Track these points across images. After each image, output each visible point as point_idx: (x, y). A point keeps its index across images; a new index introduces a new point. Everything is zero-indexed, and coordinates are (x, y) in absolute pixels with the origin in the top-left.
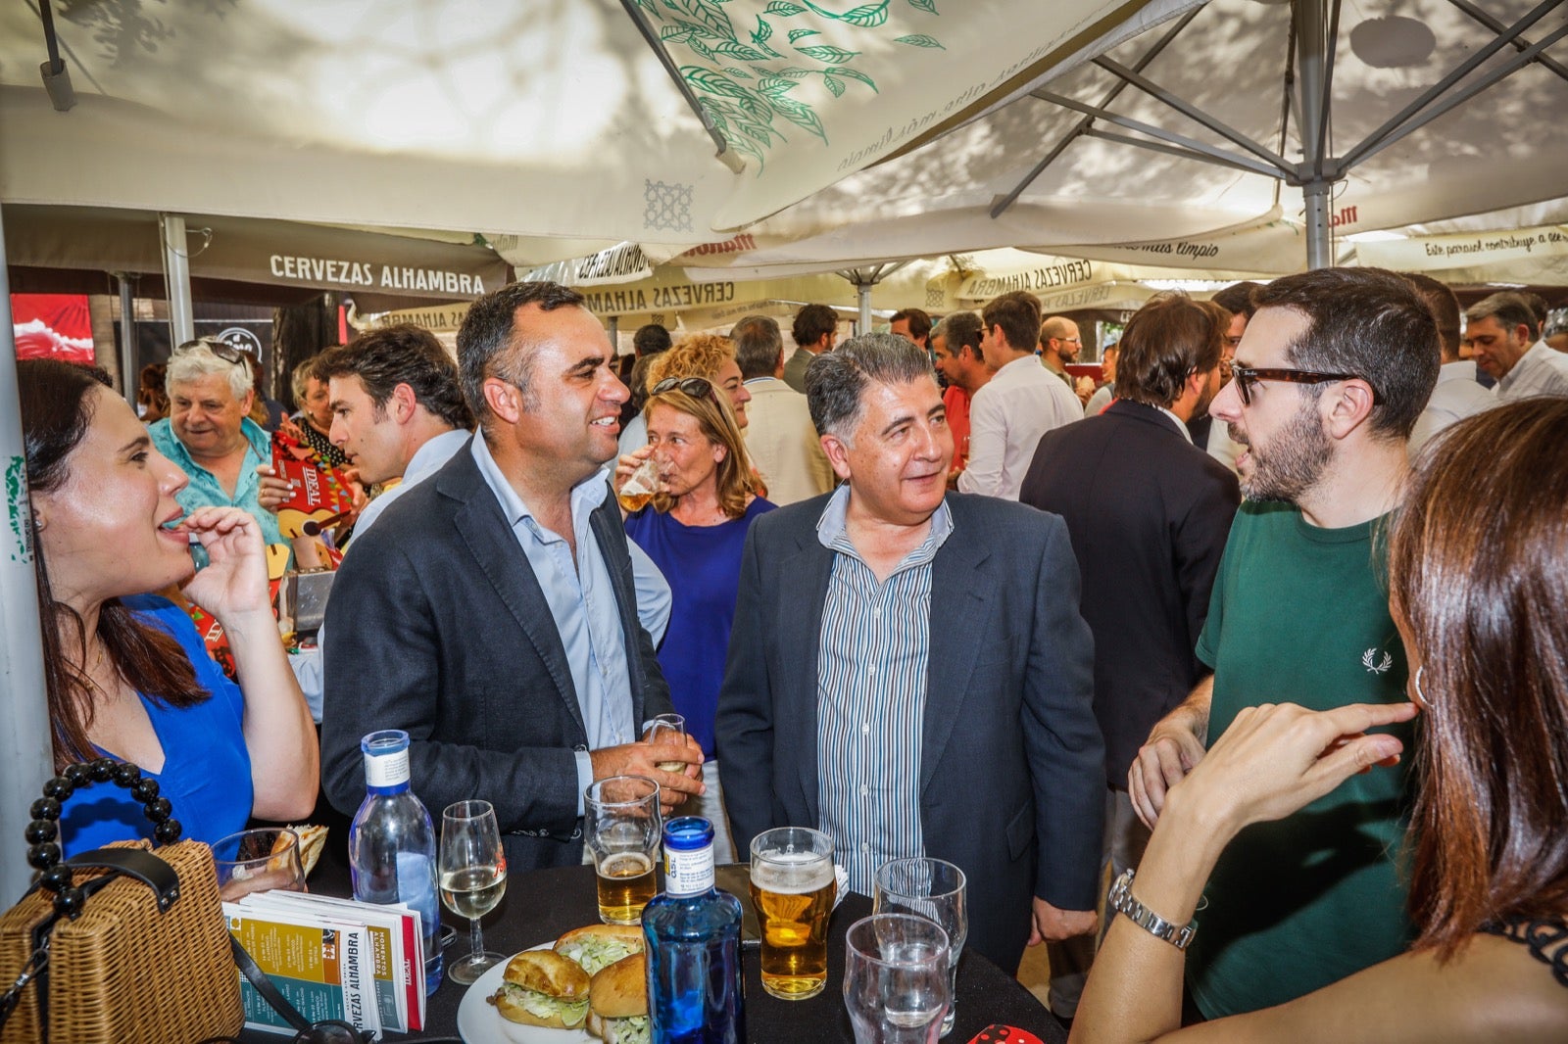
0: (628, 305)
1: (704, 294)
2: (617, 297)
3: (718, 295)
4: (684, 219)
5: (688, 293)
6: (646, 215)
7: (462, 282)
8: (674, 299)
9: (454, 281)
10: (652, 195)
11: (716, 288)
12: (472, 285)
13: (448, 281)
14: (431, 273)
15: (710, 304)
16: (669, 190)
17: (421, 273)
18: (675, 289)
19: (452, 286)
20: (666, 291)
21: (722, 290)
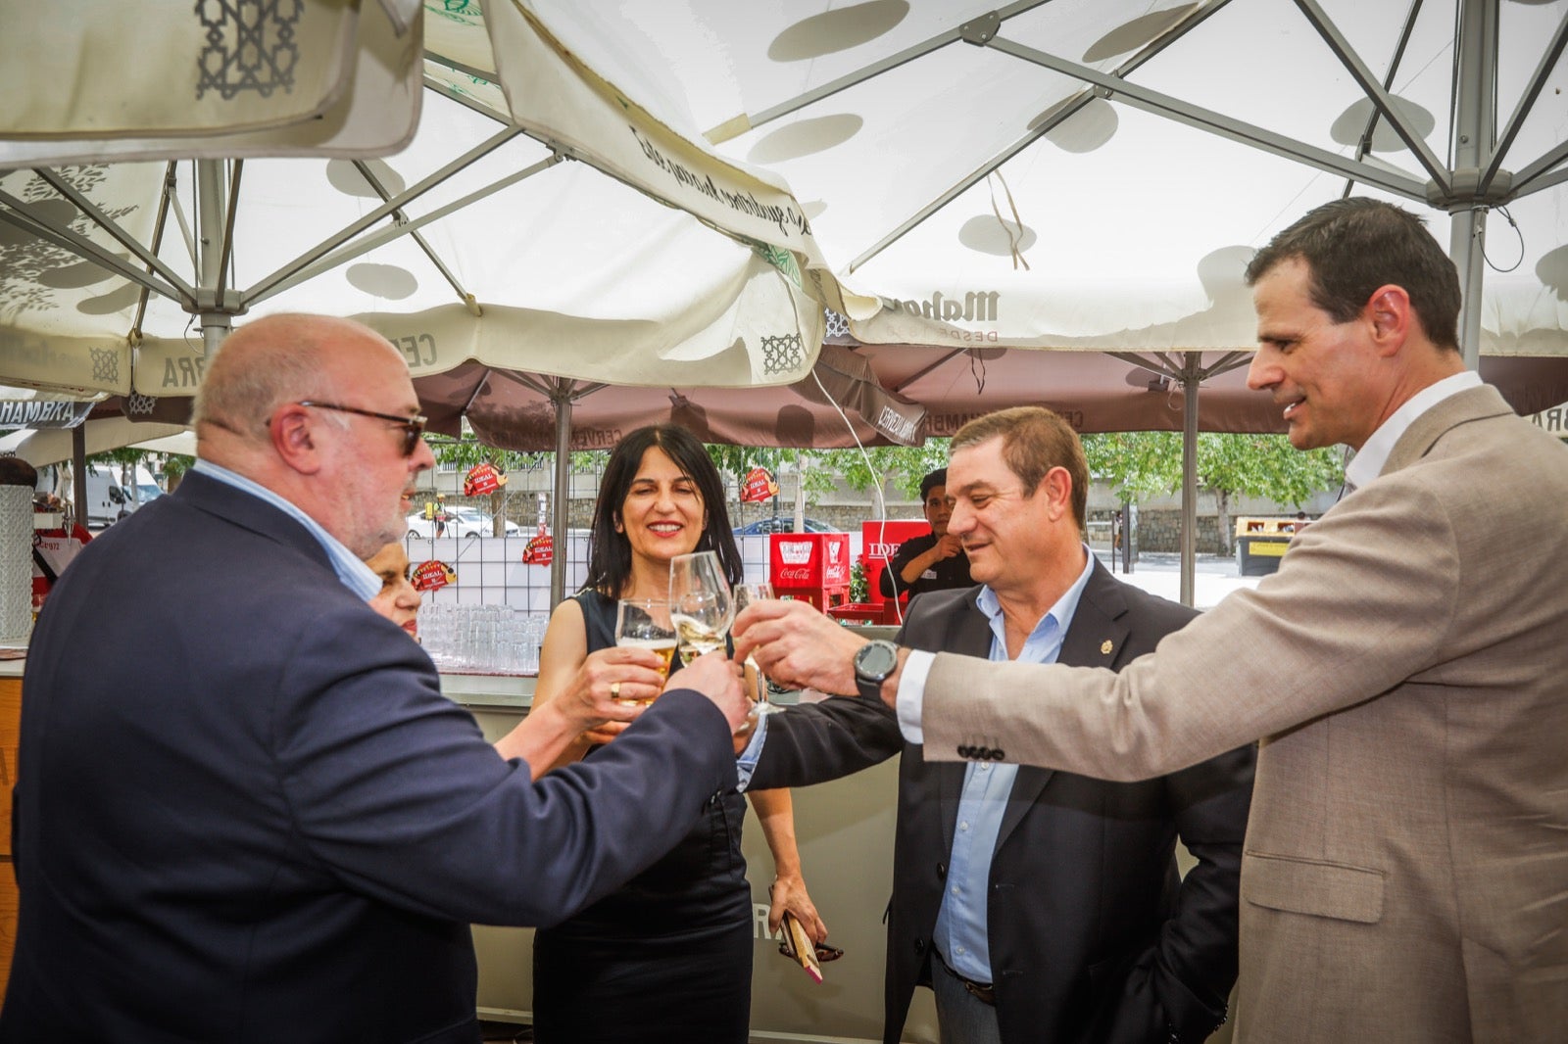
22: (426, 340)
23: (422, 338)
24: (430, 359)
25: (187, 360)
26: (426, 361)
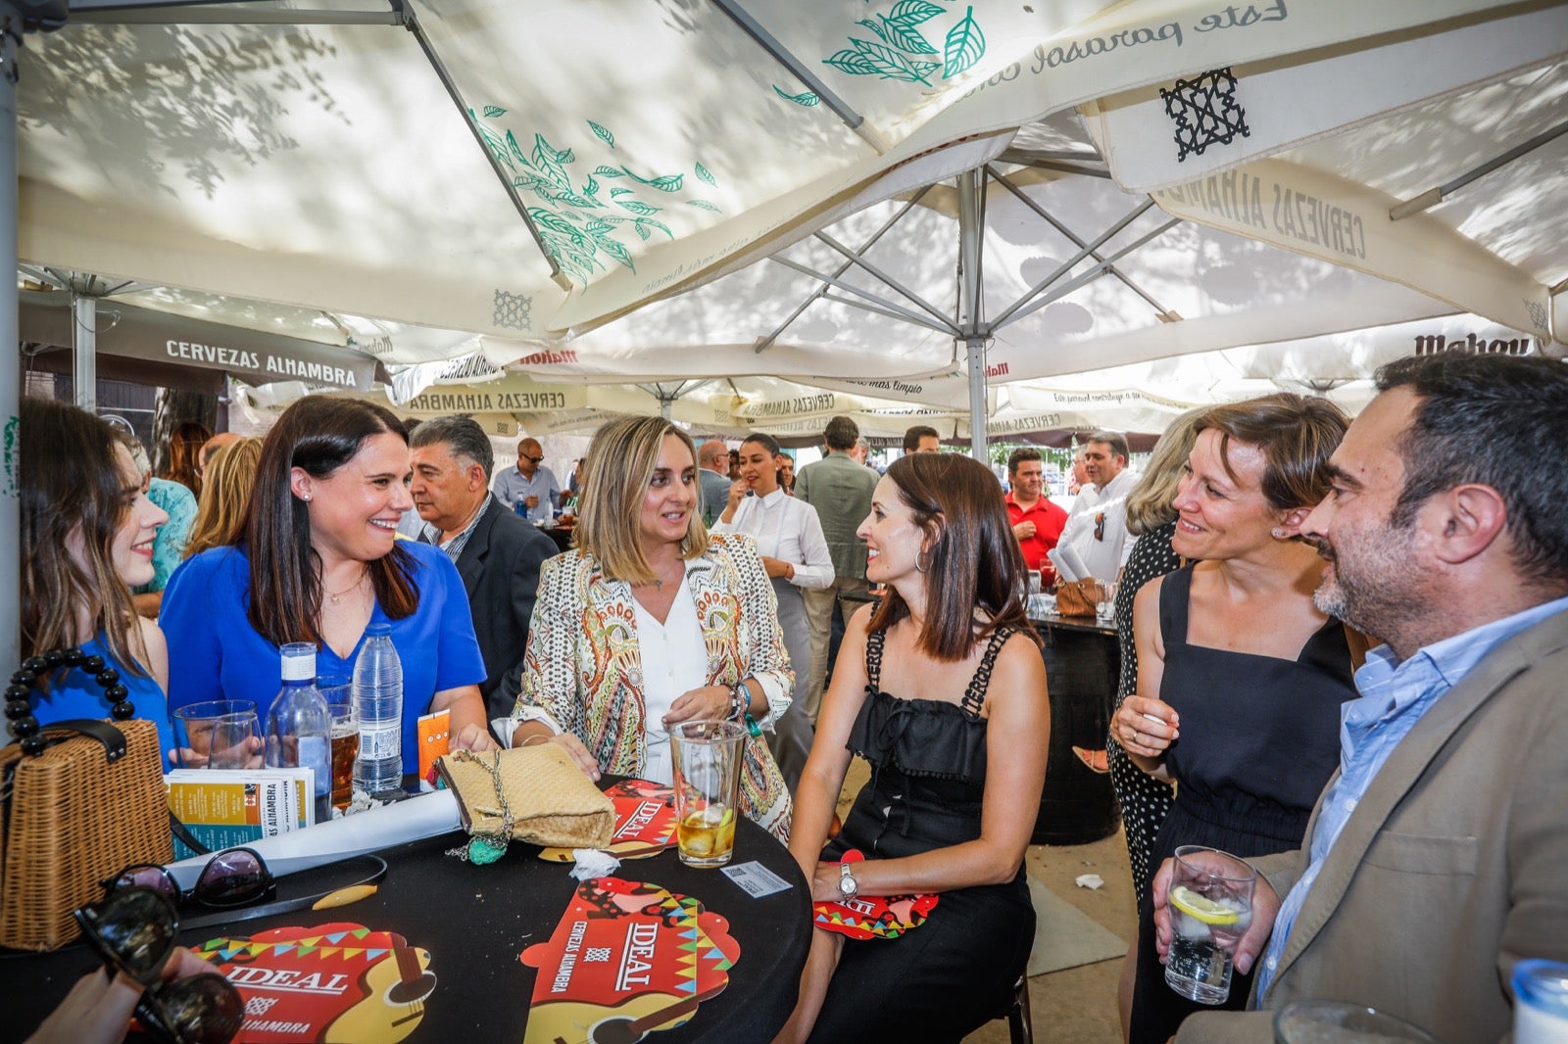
0: (477, 404)
1: (540, 401)
2: (468, 399)
3: (551, 403)
4: (525, 321)
5: (527, 399)
6: (495, 316)
7: (337, 375)
8: (515, 404)
9: (330, 373)
10: (500, 301)
11: (550, 397)
12: (345, 377)
13: (325, 373)
14: (310, 365)
15: (545, 409)
16: (513, 299)
17: (301, 364)
18: (515, 396)
19: (328, 376)
20: (508, 396)
21: (554, 399)
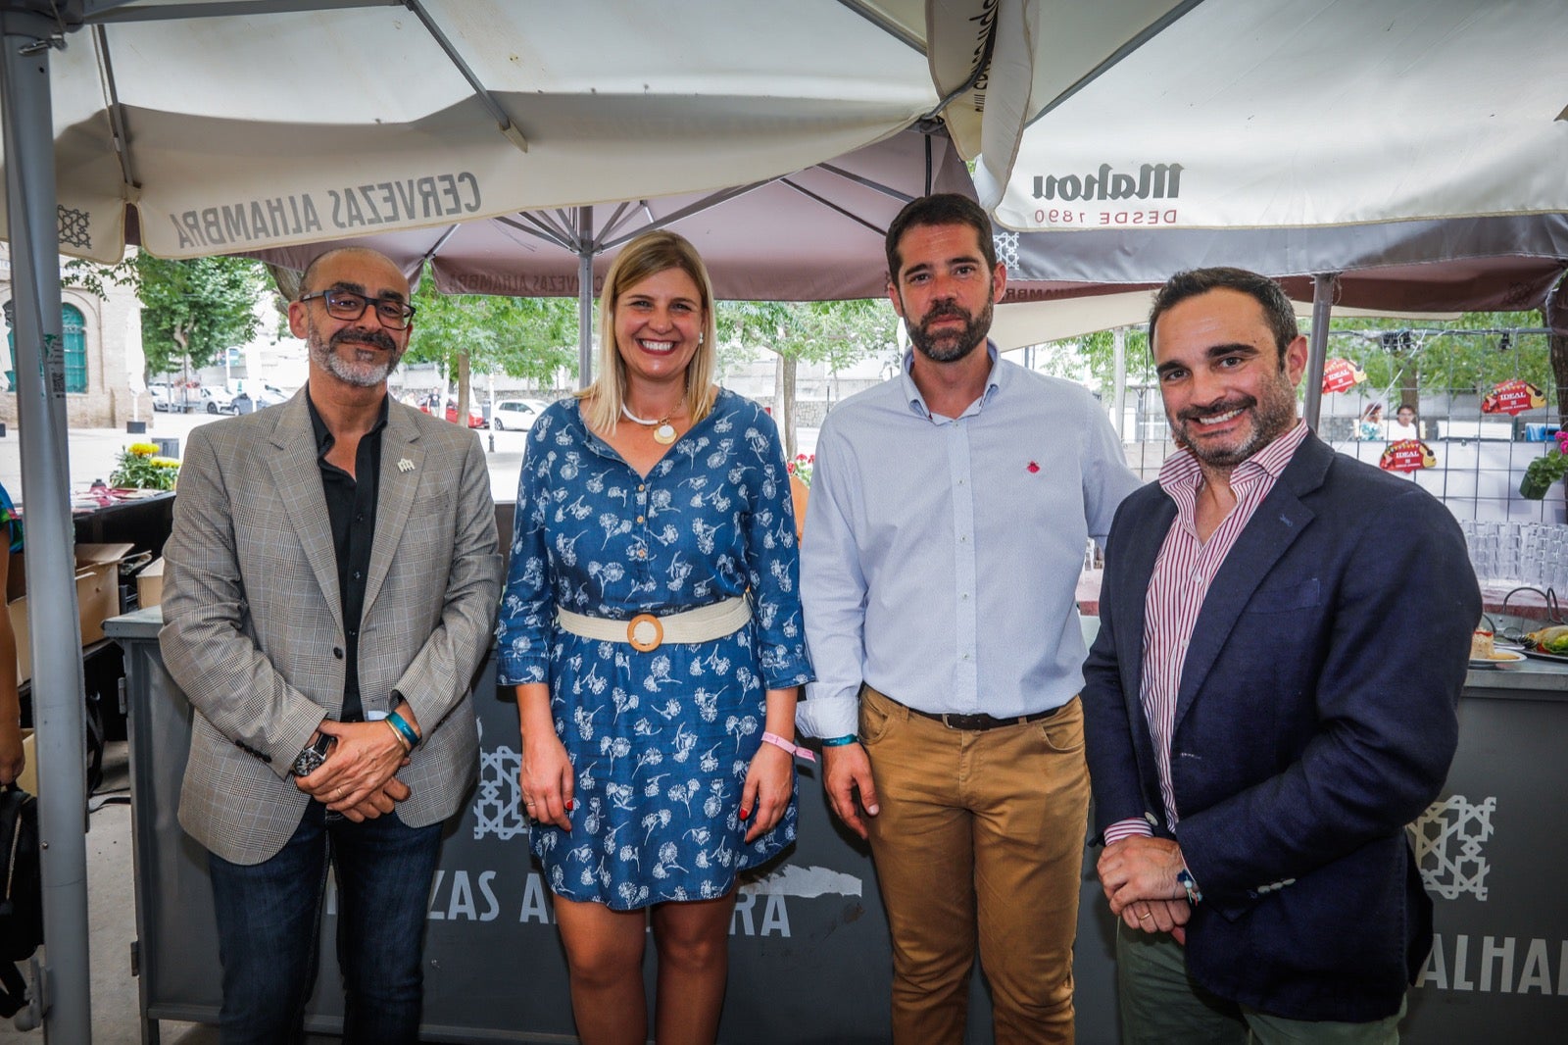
22: (467, 180)
23: (461, 178)
24: (473, 204)
25: (193, 214)
26: (468, 207)
